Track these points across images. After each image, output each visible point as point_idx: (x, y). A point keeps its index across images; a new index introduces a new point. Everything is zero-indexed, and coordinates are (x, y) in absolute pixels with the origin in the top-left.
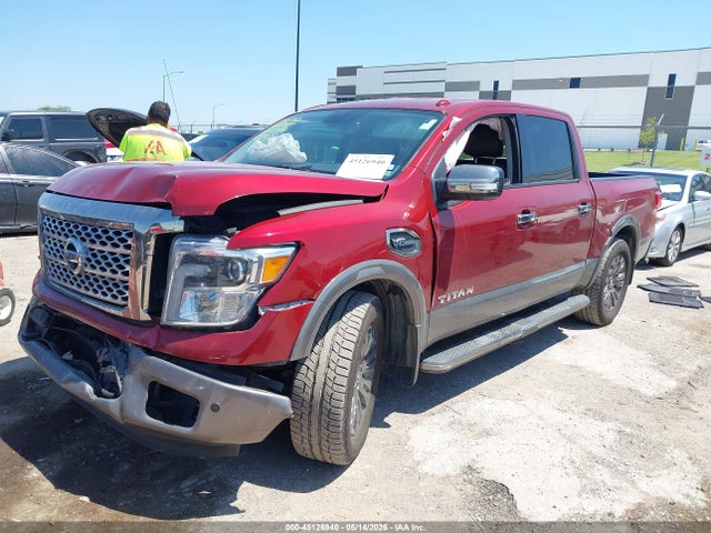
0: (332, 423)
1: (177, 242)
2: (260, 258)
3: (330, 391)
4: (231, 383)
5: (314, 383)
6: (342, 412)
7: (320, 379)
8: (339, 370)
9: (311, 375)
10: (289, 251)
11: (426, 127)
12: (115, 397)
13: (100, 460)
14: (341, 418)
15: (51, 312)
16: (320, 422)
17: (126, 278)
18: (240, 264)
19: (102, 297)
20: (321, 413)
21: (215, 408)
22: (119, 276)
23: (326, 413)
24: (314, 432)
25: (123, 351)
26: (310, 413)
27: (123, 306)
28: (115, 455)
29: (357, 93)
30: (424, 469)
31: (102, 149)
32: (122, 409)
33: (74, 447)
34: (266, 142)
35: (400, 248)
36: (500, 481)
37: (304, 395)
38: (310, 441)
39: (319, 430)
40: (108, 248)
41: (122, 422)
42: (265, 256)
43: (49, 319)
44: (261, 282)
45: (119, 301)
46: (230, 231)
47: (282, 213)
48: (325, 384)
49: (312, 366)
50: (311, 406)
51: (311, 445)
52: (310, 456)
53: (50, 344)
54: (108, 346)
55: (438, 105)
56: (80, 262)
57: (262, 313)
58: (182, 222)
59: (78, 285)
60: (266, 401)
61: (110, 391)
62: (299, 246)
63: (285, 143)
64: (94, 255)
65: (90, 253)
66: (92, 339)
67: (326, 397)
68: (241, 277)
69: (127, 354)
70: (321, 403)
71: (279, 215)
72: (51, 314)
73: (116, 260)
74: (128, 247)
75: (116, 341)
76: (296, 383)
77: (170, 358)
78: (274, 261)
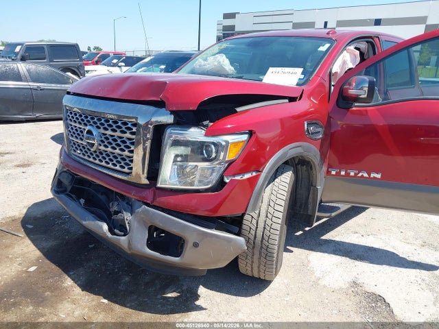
0: (269, 254)
1: (169, 131)
2: (227, 142)
3: (268, 234)
4: (206, 227)
5: (257, 228)
6: (276, 247)
7: (261, 225)
8: (274, 219)
9: (254, 222)
10: (245, 137)
11: (323, 48)
12: (124, 235)
13: (110, 274)
14: (276, 251)
15: (73, 175)
16: (260, 254)
17: (131, 155)
18: (213, 146)
19: (112, 167)
20: (262, 247)
21: (196, 245)
22: (126, 153)
23: (265, 247)
24: (256, 260)
25: (128, 203)
26: (254, 247)
27: (128, 174)
28: (119, 271)
29: (237, 29)
30: (322, 282)
31: (82, 67)
32: (129, 243)
33: (91, 264)
34: (206, 60)
35: (312, 134)
36: (378, 293)
37: (250, 236)
38: (252, 265)
39: (260, 258)
40: (118, 134)
41: (129, 252)
42: (230, 141)
43: (72, 180)
44: (227, 159)
45: (126, 170)
46: (205, 123)
47: (239, 109)
48: (265, 228)
49: (255, 216)
50: (254, 243)
51: (252, 268)
52: (250, 274)
53: (73, 196)
54: (117, 200)
55: (328, 34)
56: (95, 142)
57: (227, 180)
58: (173, 116)
59: (88, 156)
60: (229, 240)
61: (120, 231)
62: (251, 133)
63: (221, 60)
64: (107, 138)
65: (103, 137)
66: (102, 194)
67: (266, 238)
68: (214, 155)
69: (131, 206)
70: (262, 241)
71: (236, 112)
72: (73, 176)
73: (124, 142)
74: (133, 133)
75: (122, 197)
76: (244, 227)
77: (163, 210)
78: (236, 144)
